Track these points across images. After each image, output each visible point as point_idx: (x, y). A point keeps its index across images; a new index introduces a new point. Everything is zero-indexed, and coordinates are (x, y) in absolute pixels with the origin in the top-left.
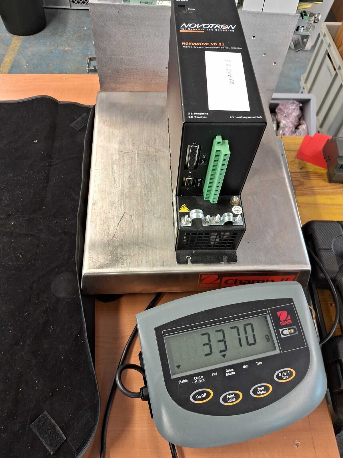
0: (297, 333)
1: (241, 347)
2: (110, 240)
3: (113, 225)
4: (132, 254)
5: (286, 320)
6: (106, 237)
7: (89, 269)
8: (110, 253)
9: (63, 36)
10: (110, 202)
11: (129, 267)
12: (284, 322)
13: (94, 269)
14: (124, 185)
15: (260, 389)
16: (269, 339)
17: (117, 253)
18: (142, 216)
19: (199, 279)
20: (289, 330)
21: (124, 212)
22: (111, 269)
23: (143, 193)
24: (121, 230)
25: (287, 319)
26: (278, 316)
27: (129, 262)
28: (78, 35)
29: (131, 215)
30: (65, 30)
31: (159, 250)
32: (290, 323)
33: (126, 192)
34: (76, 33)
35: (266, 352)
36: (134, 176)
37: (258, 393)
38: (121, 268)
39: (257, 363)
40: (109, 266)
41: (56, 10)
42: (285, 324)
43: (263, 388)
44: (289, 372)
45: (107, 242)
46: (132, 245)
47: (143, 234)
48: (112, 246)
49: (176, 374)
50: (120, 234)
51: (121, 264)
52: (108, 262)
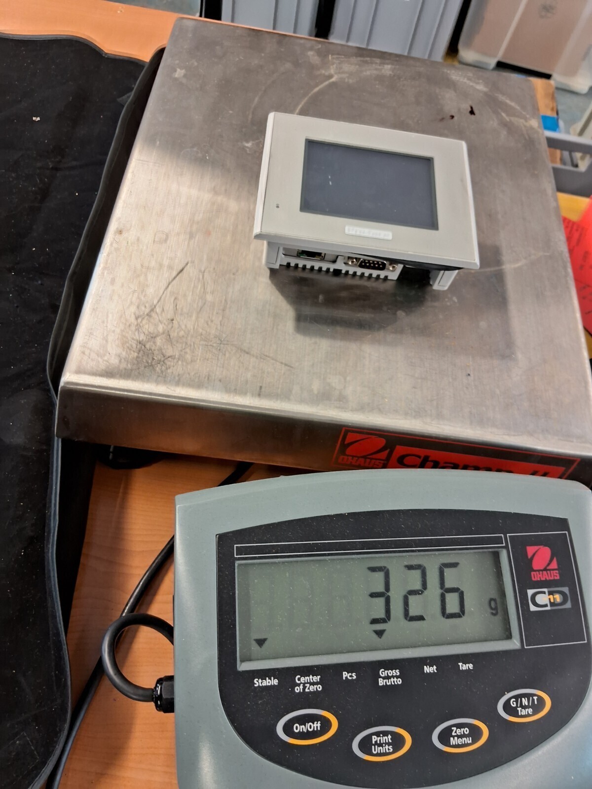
2: (143, 316)
3: (155, 285)
5: (547, 570)
6: (133, 309)
8: (134, 346)
10: (158, 234)
11: (178, 384)
13: (89, 374)
15: (459, 731)
16: (498, 609)
17: (153, 348)
18: (227, 276)
19: (339, 442)
20: (551, 597)
21: (186, 262)
22: (131, 382)
24: (173, 298)
25: (548, 568)
26: (529, 557)
27: (177, 374)
29: (202, 270)
31: (255, 359)
32: (556, 578)
33: (199, 219)
35: (486, 640)
37: (453, 741)
38: (158, 385)
39: (460, 664)
42: (542, 579)
43: (466, 731)
44: (535, 698)
45: (132, 319)
46: (192, 336)
47: (223, 317)
48: (144, 330)
49: (250, 660)
50: (169, 306)
51: (159, 376)
52: (127, 365)
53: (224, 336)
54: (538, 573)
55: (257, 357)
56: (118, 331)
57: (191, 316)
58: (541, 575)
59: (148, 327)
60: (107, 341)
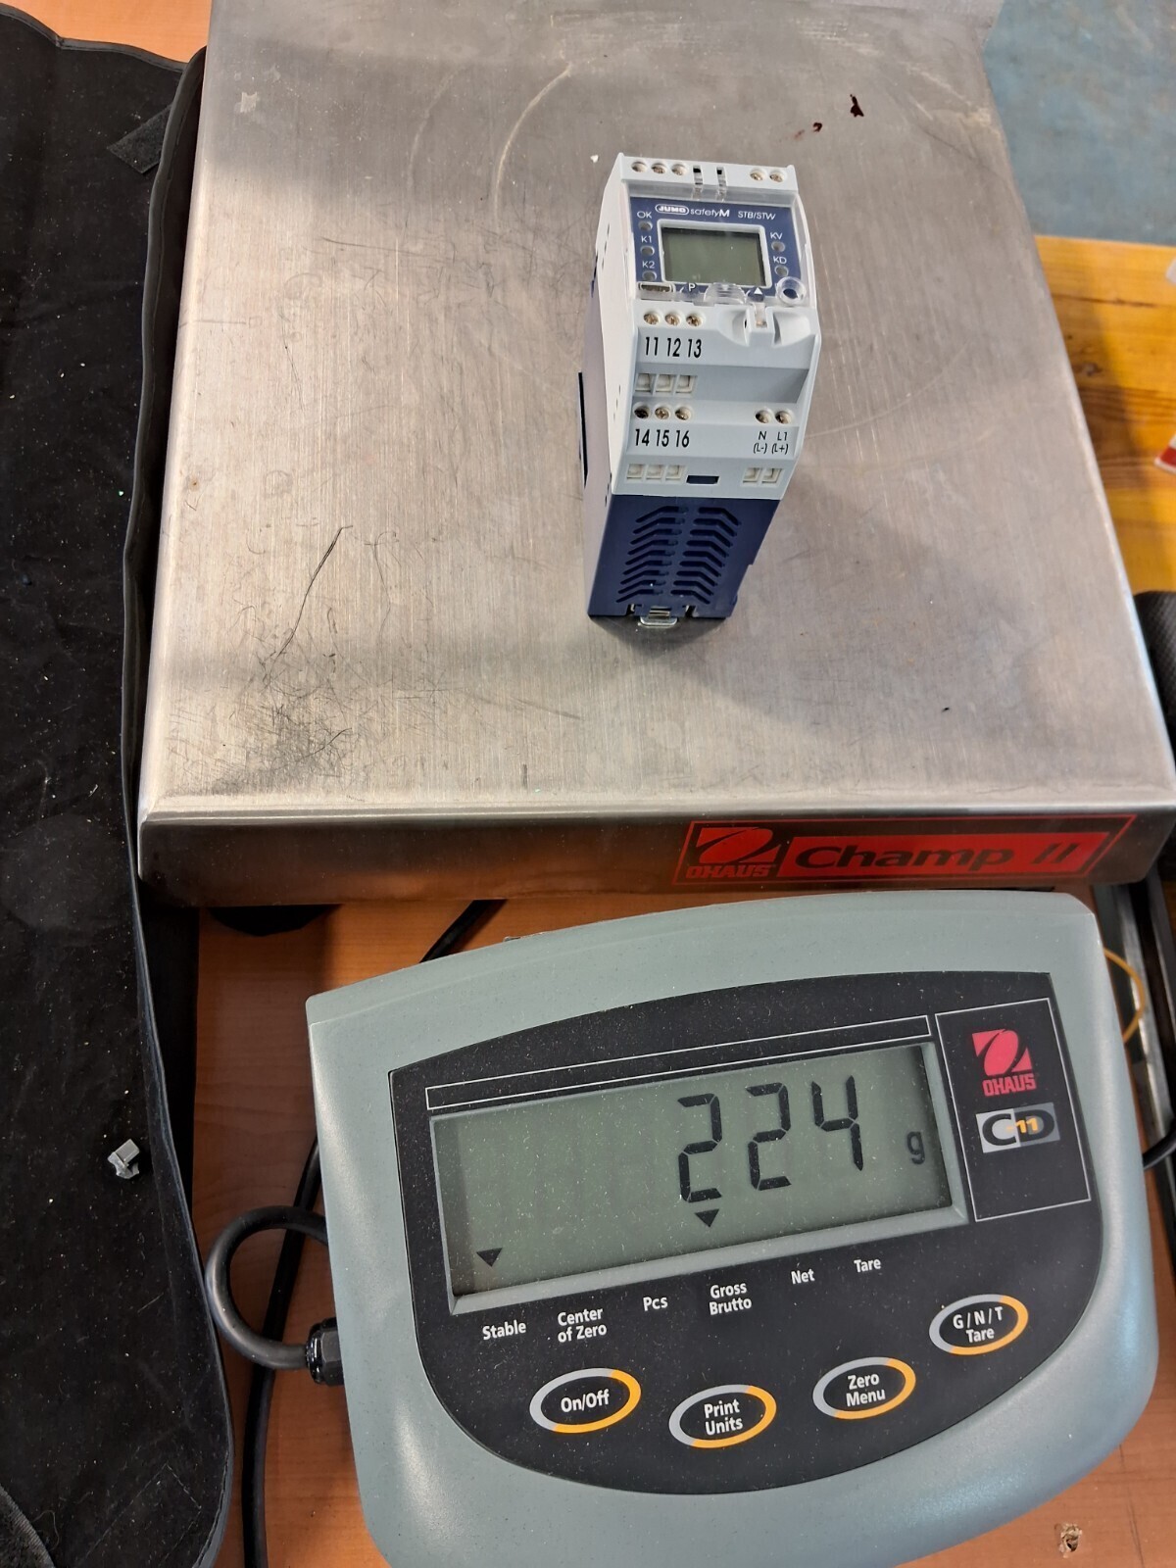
4: (377, 727)
8: (270, 719)
10: (269, 477)
11: (366, 786)
13: (193, 793)
14: (339, 398)
17: (306, 721)
18: (423, 546)
19: (686, 843)
21: (337, 528)
22: (276, 795)
23: (429, 436)
29: (372, 541)
33: (346, 430)
36: (387, 358)
38: (328, 792)
40: (266, 781)
50: (321, 630)
51: (327, 776)
52: (262, 762)
55: (507, 708)
60: (214, 721)
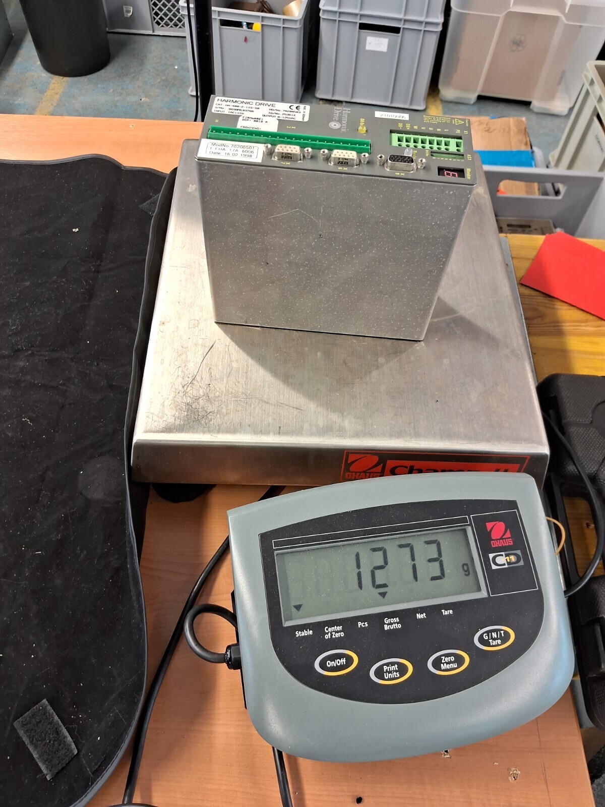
0: (521, 563)
1: (417, 581)
2: (188, 385)
3: (194, 360)
4: (224, 410)
5: (503, 539)
6: (180, 380)
7: (146, 432)
8: (185, 407)
9: (138, 79)
10: (191, 321)
11: (219, 433)
12: (498, 541)
13: (154, 433)
15: (447, 659)
16: (469, 572)
17: (198, 407)
18: (247, 347)
19: (344, 463)
20: (507, 558)
21: (214, 340)
22: (185, 435)
24: (208, 368)
25: (504, 537)
26: (488, 530)
27: (217, 424)
28: (163, 78)
29: (227, 344)
30: (141, 70)
31: (273, 407)
32: (510, 544)
34: (159, 75)
35: (461, 593)
37: (443, 667)
38: (204, 434)
39: (443, 611)
40: (181, 429)
41: (127, 36)
42: (499, 545)
43: (452, 659)
44: (502, 632)
45: (180, 388)
46: (225, 395)
47: (247, 378)
48: (190, 395)
49: (291, 619)
50: (206, 376)
51: (204, 427)
52: (180, 422)
53: (249, 392)
54: (496, 541)
55: (274, 406)
56: (171, 397)
57: (223, 380)
58: (499, 543)
59: (192, 392)
60: (163, 406)
